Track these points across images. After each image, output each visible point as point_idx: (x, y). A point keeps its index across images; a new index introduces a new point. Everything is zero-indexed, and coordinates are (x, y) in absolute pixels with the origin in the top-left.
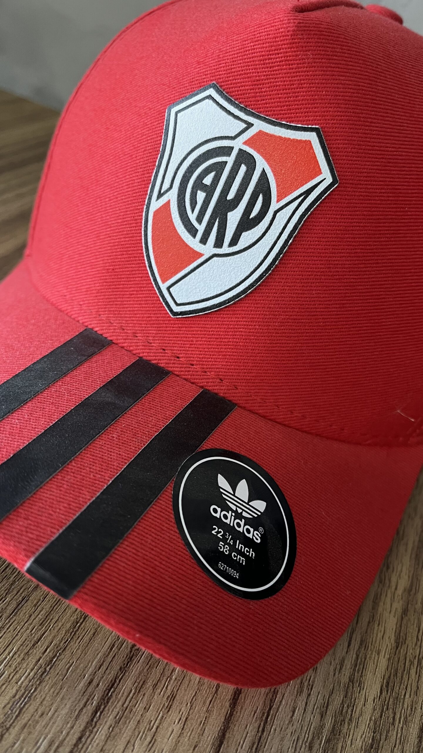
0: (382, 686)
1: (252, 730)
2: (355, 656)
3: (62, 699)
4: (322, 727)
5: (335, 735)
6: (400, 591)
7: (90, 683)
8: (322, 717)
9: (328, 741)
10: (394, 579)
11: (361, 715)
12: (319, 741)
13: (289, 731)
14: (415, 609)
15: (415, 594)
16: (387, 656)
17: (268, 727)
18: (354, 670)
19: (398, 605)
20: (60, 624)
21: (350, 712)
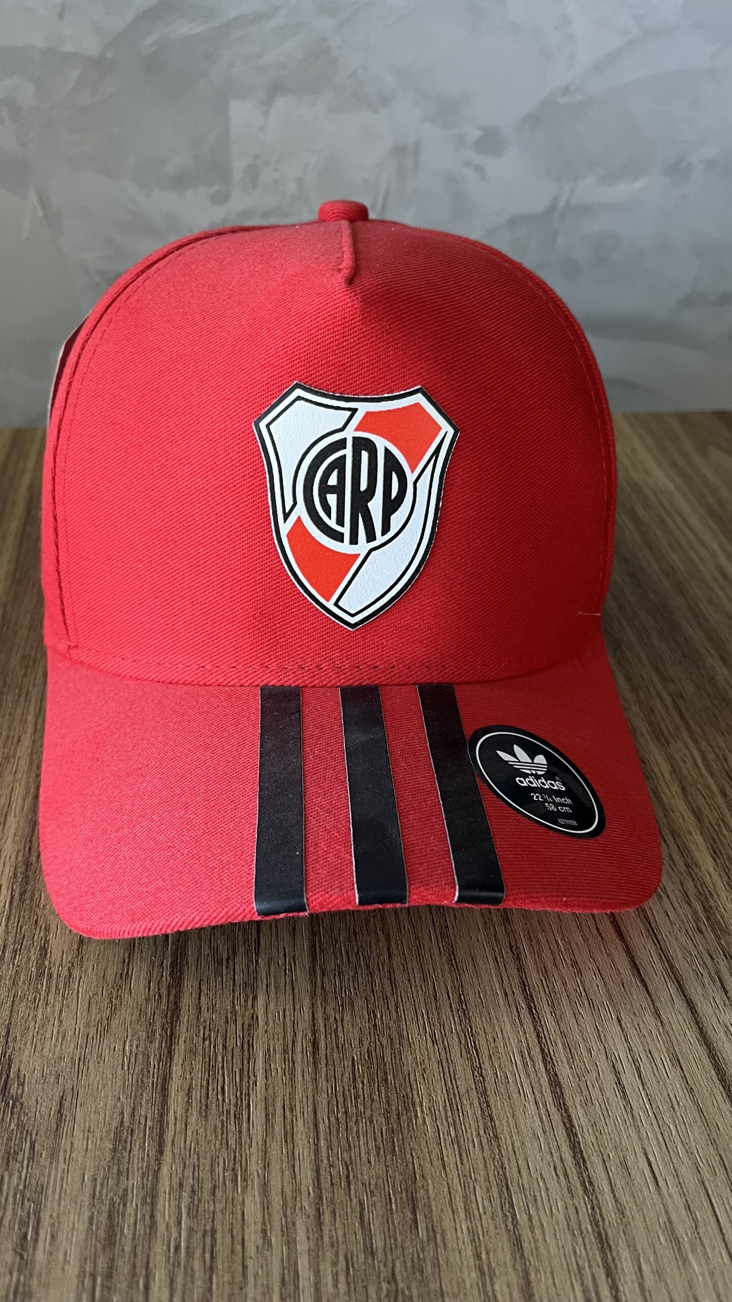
0: (712, 856)
1: (650, 946)
2: (676, 848)
3: (497, 1020)
4: (695, 913)
5: (709, 912)
6: (668, 777)
7: (506, 995)
8: (689, 905)
9: (708, 919)
10: (656, 769)
11: (714, 886)
12: (702, 923)
13: (676, 930)
14: (689, 783)
15: (680, 771)
16: (698, 832)
17: (660, 937)
18: (684, 857)
19: (675, 789)
20: (439, 971)
21: (706, 890)
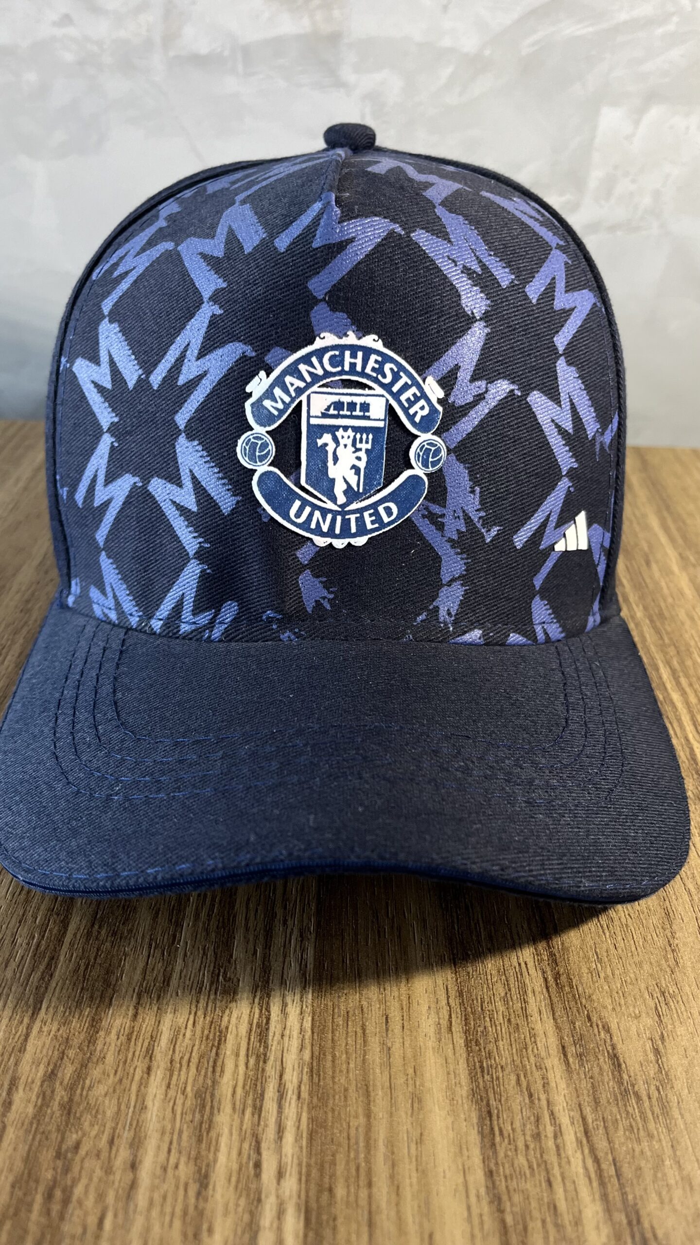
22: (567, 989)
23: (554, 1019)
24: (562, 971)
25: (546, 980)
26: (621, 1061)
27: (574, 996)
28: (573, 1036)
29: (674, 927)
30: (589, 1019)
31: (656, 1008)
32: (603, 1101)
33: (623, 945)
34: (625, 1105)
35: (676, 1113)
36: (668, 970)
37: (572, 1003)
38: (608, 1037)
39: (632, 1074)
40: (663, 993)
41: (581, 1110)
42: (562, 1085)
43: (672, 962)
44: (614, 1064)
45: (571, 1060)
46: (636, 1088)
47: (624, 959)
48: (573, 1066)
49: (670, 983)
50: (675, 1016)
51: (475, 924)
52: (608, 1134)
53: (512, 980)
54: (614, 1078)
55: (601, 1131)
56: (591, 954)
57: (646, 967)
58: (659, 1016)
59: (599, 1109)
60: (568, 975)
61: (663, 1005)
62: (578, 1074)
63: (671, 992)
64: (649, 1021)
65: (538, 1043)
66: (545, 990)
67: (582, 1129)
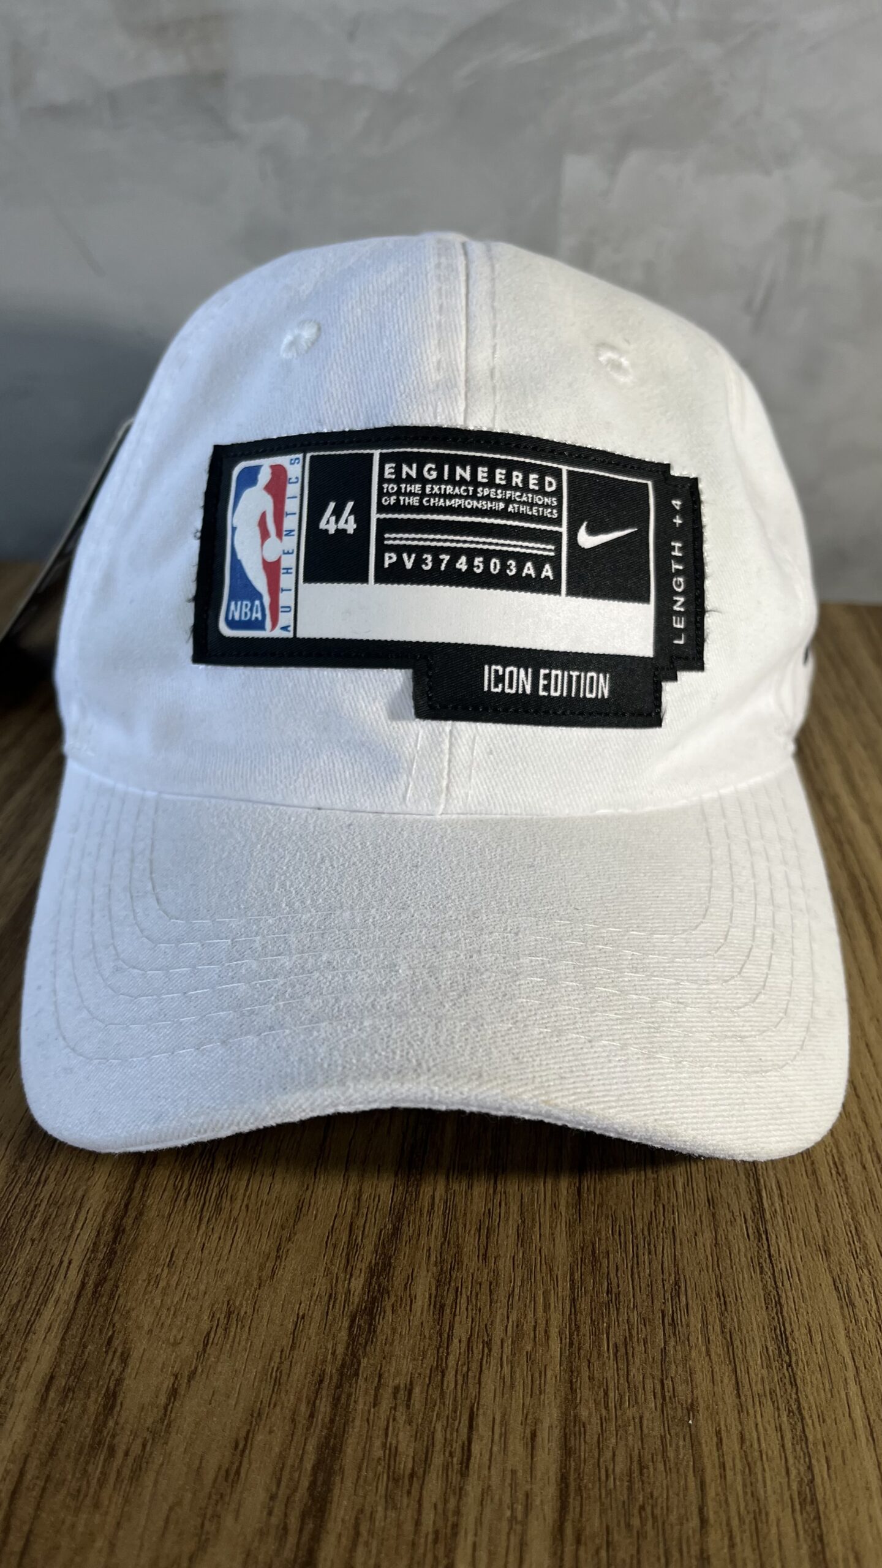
22: (104, 1300)
23: (63, 1339)
24: (112, 1274)
25: (83, 1285)
26: (119, 1402)
27: (107, 1311)
28: (74, 1364)
29: (300, 1224)
30: (110, 1341)
31: (208, 1334)
32: (62, 1454)
33: (214, 1245)
34: (87, 1463)
35: (148, 1480)
36: (255, 1284)
37: (100, 1320)
38: (120, 1369)
39: (122, 1421)
40: (229, 1314)
41: (25, 1463)
42: (20, 1427)
43: (267, 1272)
44: (105, 1406)
45: (52, 1394)
46: (117, 1438)
47: (204, 1264)
48: (49, 1405)
49: (247, 1301)
50: (228, 1346)
51: (35, 1206)
52: (41, 1497)
53: (38, 1282)
54: (94, 1424)
55: (34, 1493)
56: (165, 1253)
57: (228, 1278)
58: (206, 1345)
59: (50, 1464)
60: (117, 1281)
61: (220, 1330)
62: (50, 1415)
63: (242, 1313)
64: (187, 1350)
65: (23, 1371)
66: (73, 1299)
67: (11, 1487)
